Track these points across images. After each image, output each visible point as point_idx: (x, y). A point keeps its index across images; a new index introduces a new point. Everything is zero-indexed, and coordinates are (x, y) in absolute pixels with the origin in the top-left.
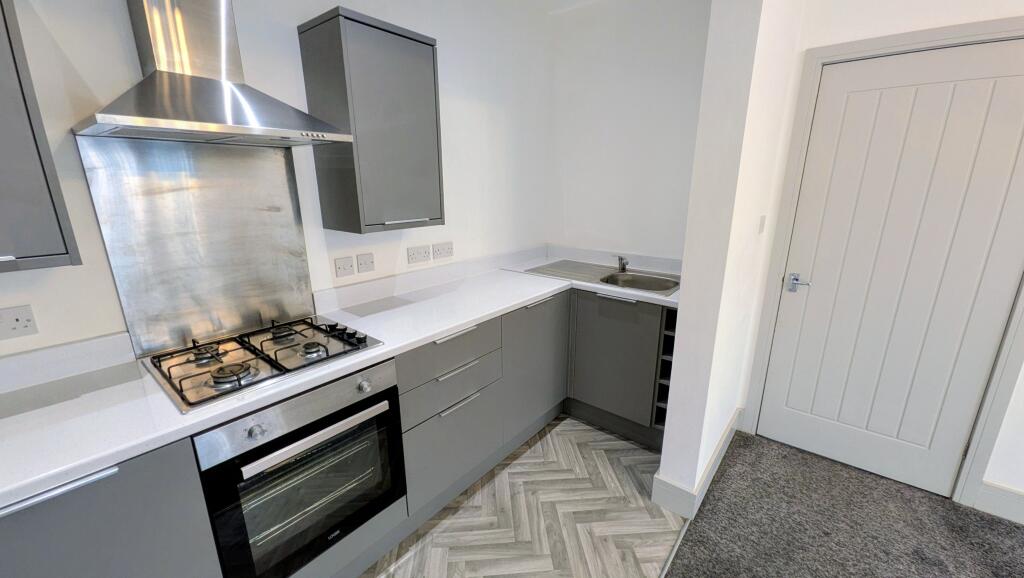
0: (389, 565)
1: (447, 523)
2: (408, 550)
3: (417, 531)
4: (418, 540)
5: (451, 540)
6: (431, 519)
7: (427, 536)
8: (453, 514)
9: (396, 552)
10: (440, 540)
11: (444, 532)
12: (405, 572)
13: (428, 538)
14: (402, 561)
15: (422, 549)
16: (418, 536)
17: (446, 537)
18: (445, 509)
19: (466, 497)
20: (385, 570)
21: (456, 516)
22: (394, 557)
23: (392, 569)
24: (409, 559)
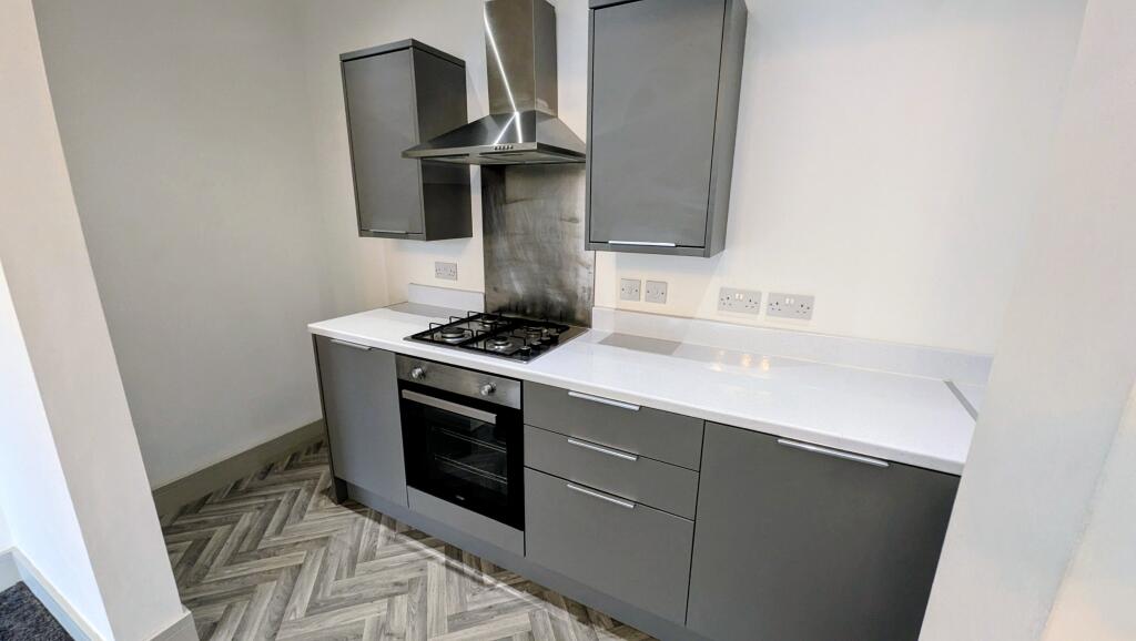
0: (503, 581)
1: (565, 617)
2: (521, 590)
3: (547, 589)
4: (536, 595)
5: (542, 629)
6: (564, 597)
7: (543, 603)
8: (579, 620)
9: (518, 581)
10: (539, 617)
11: (551, 617)
12: (497, 598)
13: (539, 605)
14: (510, 591)
15: (525, 604)
16: (541, 593)
17: (545, 623)
18: (584, 609)
19: (610, 625)
20: (499, 580)
21: (578, 624)
22: (512, 582)
23: (500, 585)
24: (512, 596)
